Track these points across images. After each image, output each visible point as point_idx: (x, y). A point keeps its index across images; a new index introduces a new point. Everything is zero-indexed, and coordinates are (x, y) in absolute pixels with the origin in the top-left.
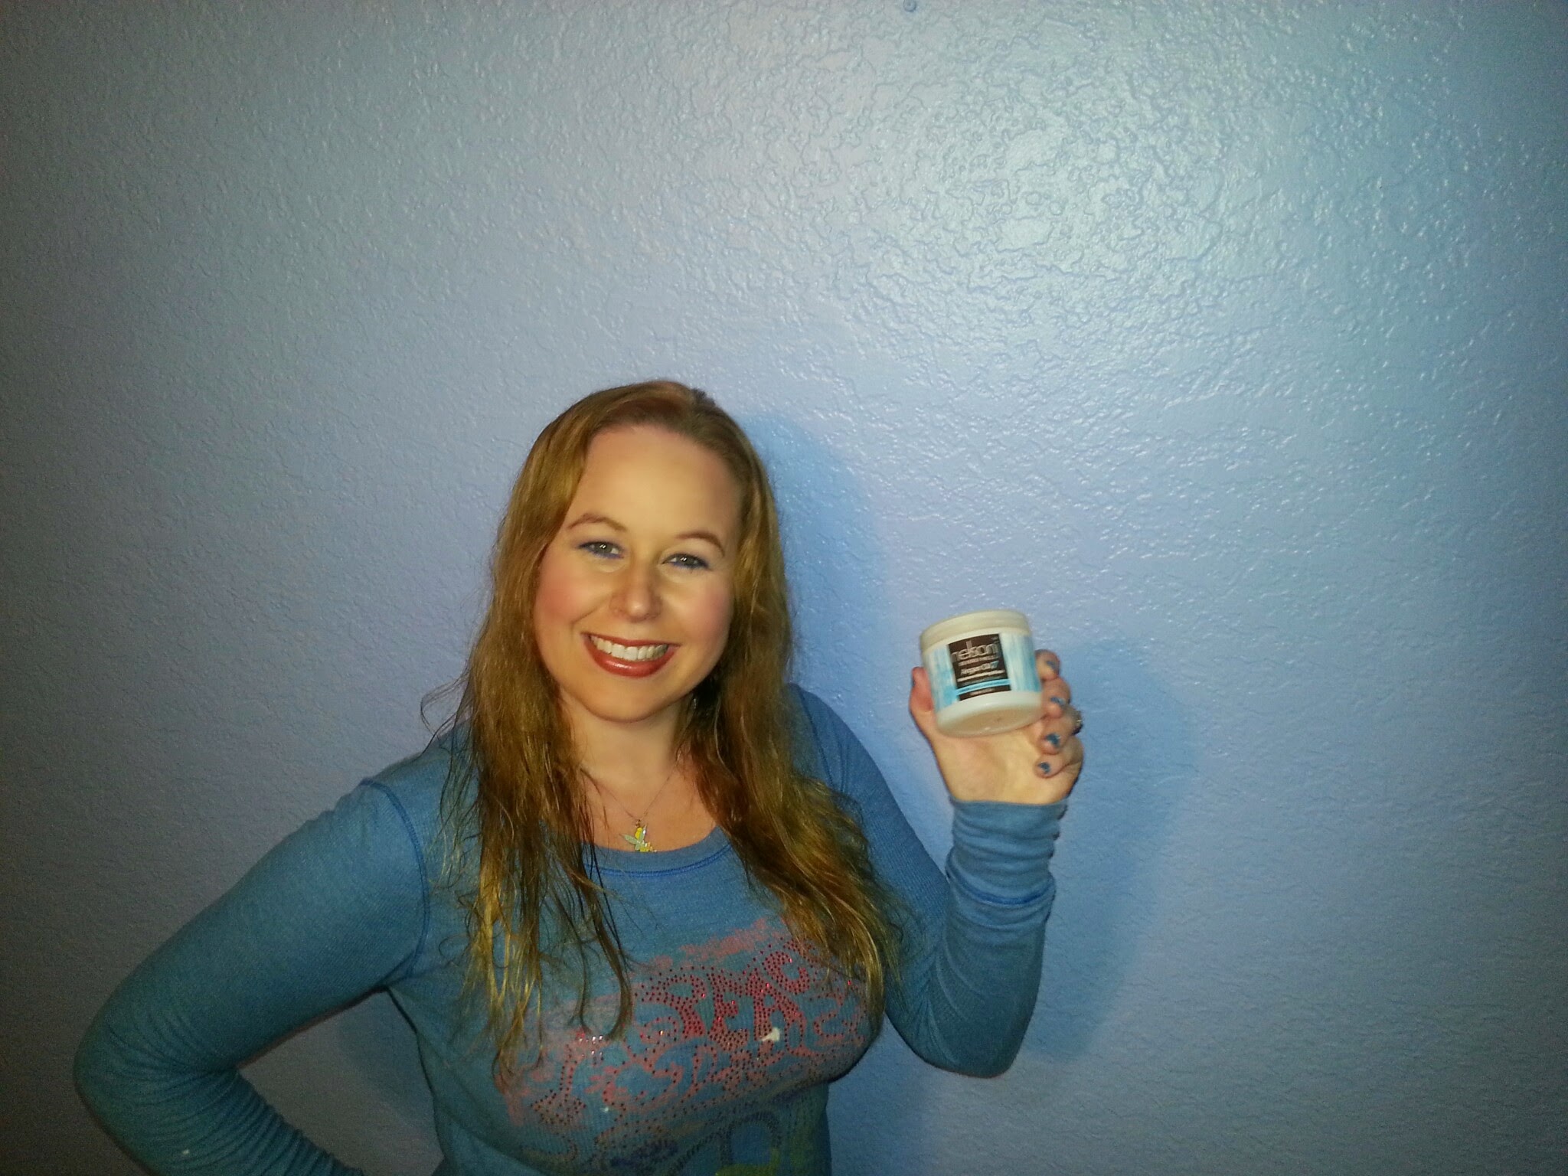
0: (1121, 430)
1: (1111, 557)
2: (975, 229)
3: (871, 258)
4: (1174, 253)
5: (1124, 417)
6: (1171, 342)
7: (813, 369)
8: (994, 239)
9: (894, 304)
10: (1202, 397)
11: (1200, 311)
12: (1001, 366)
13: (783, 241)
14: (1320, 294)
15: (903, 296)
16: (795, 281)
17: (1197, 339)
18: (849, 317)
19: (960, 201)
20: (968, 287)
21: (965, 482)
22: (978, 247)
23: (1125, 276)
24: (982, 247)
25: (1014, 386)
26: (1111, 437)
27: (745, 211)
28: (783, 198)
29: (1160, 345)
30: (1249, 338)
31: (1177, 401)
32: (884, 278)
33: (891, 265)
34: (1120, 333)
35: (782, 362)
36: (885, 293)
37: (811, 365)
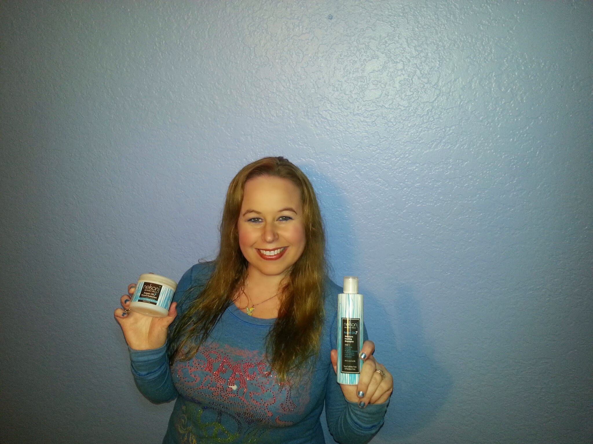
0: (409, 162)
1: (407, 206)
2: (355, 93)
3: (319, 105)
4: (424, 99)
5: (409, 157)
6: (424, 131)
7: (300, 144)
8: (362, 97)
9: (328, 120)
10: (436, 150)
11: (434, 120)
12: (366, 141)
13: (288, 99)
14: (475, 113)
15: (331, 117)
16: (293, 113)
17: (433, 129)
18: (312, 125)
19: (350, 84)
20: (354, 114)
21: (355, 182)
22: (357, 100)
23: (408, 109)
24: (358, 100)
25: (371, 147)
26: (405, 164)
27: (275, 89)
28: (288, 84)
29: (421, 132)
30: (451, 129)
31: (428, 151)
32: (324, 112)
33: (326, 107)
34: (407, 128)
35: (289, 142)
36: (324, 116)
37: (300, 142)
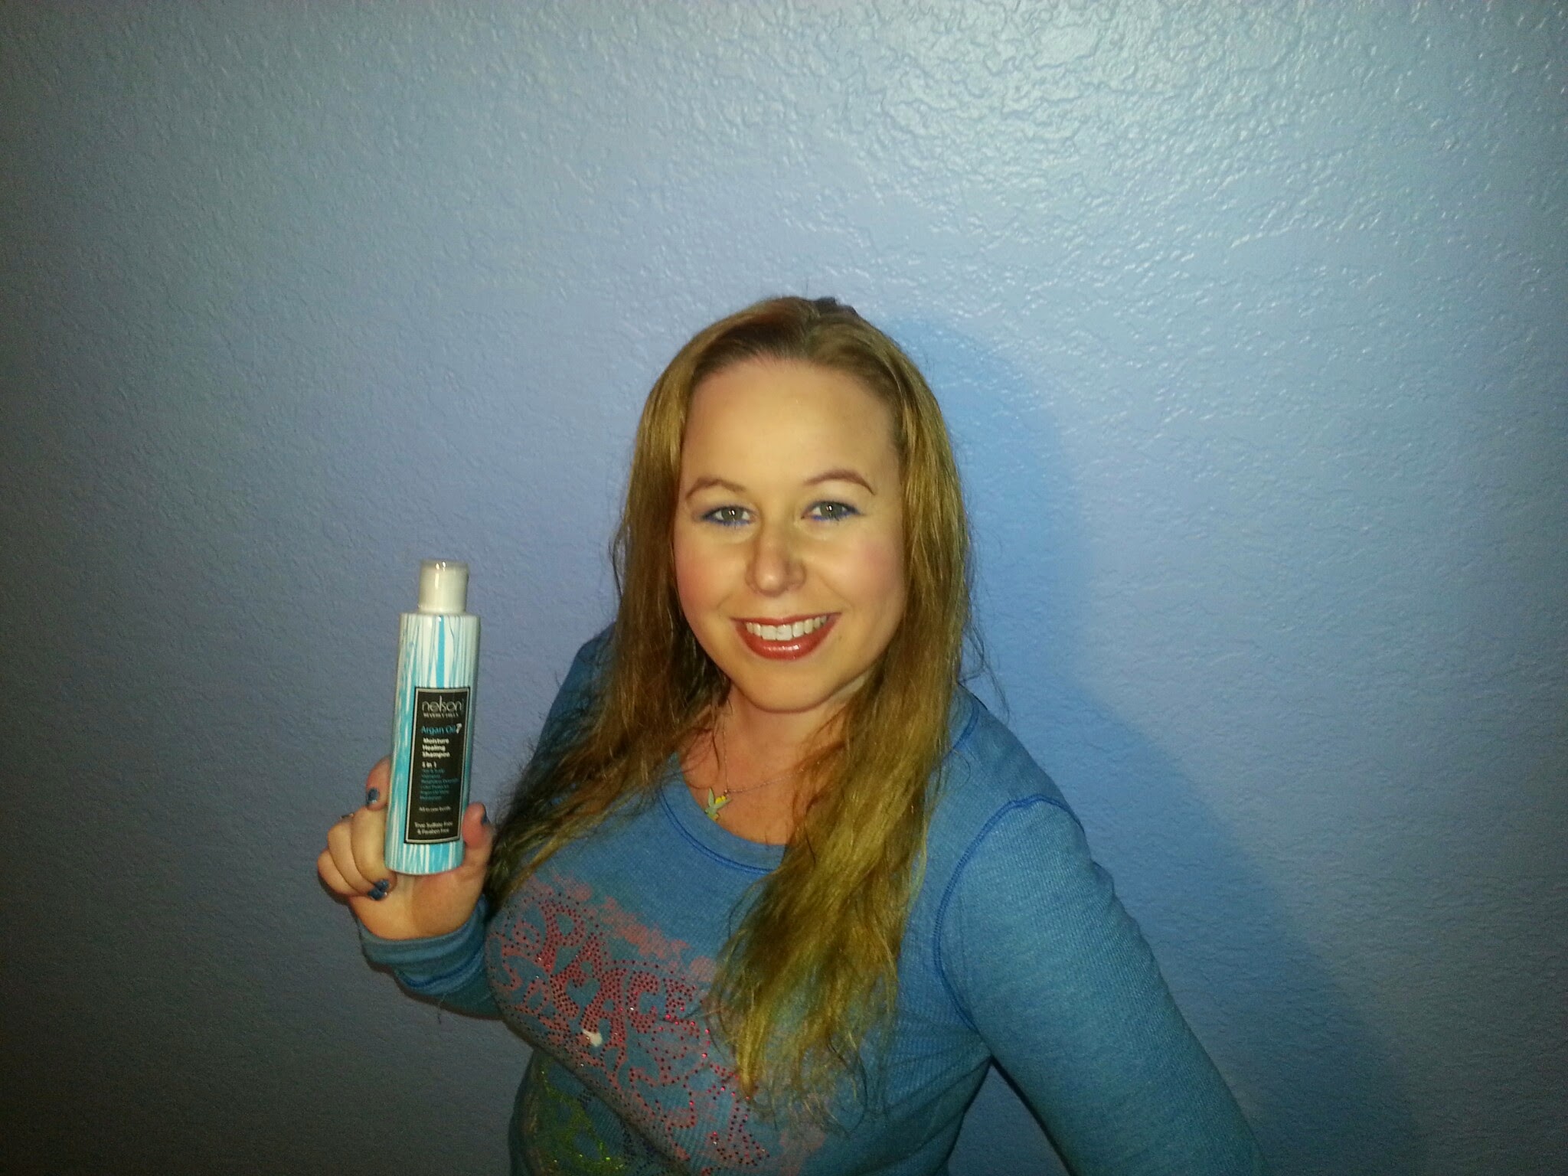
0: (1181, 274)
1: (1168, 420)
2: (1008, 41)
3: (886, 82)
4: (1244, 61)
5: (1183, 260)
6: (1239, 170)
7: (823, 218)
8: (1032, 52)
9: (915, 136)
10: (1274, 233)
11: (1274, 131)
12: (1041, 206)
13: (782, 65)
14: (1415, 106)
15: (925, 126)
16: (797, 113)
17: (1270, 164)
18: (862, 154)
19: (991, 8)
20: (1001, 113)
21: (1002, 342)
22: (1013, 64)
23: (1186, 92)
24: (1017, 63)
25: (1057, 228)
26: (1169, 283)
27: (736, 30)
28: (780, 12)
29: (1226, 173)
30: (1330, 163)
31: (1246, 238)
32: (903, 106)
33: (910, 90)
34: (1180, 161)
35: (786, 211)
36: (903, 123)
37: (821, 214)
